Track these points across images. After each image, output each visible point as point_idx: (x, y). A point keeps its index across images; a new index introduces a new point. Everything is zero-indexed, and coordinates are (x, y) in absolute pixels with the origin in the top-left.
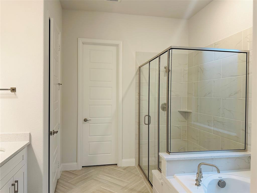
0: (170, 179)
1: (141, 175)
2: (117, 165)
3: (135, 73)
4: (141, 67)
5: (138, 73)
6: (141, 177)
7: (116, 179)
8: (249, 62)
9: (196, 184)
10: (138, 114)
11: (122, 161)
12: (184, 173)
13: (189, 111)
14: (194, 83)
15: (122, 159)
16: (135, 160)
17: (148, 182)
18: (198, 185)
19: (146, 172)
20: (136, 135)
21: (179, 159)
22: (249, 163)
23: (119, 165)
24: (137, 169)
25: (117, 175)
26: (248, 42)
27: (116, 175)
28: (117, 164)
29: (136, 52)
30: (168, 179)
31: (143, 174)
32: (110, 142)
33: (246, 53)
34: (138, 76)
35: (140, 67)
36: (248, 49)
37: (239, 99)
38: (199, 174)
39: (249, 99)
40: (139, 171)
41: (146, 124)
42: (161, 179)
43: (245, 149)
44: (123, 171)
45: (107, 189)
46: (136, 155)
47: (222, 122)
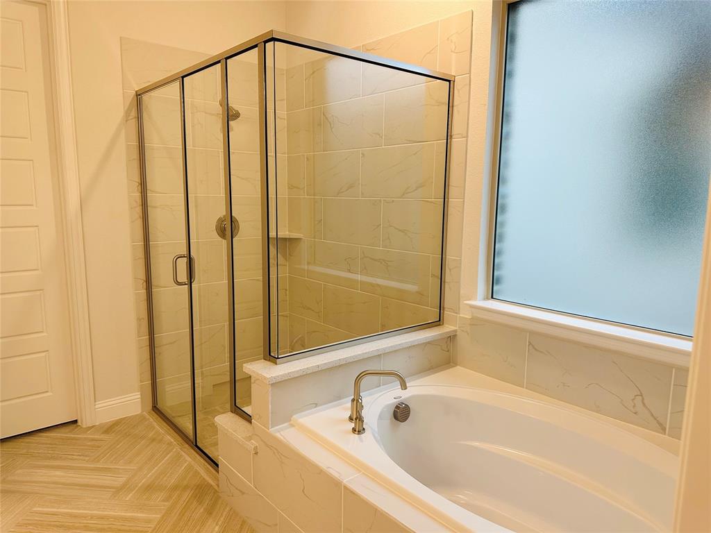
0: (282, 433)
1: (170, 437)
2: (79, 423)
3: (121, 113)
4: (143, 93)
5: (134, 113)
6: (170, 444)
7: (87, 469)
8: (453, 106)
9: (354, 430)
10: (141, 253)
11: (97, 407)
12: (316, 405)
13: (294, 235)
14: (307, 158)
15: (95, 401)
16: (139, 396)
17: (195, 453)
18: (359, 430)
19: (187, 426)
20: (139, 319)
21: (305, 373)
22: (448, 351)
23: (85, 422)
24: (152, 420)
25: (86, 456)
26: (452, 51)
27: (81, 458)
28: (76, 422)
29: (121, 38)
30: (278, 435)
31: (174, 433)
32: (43, 354)
33: (448, 83)
34: (133, 124)
35: (139, 95)
36: (452, 71)
37: (427, 201)
38: (358, 401)
39: (450, 200)
40: (159, 427)
41: (180, 284)
42: (250, 438)
43: (440, 320)
44: (102, 437)
45: (59, 510)
46: (141, 381)
47: (384, 260)
